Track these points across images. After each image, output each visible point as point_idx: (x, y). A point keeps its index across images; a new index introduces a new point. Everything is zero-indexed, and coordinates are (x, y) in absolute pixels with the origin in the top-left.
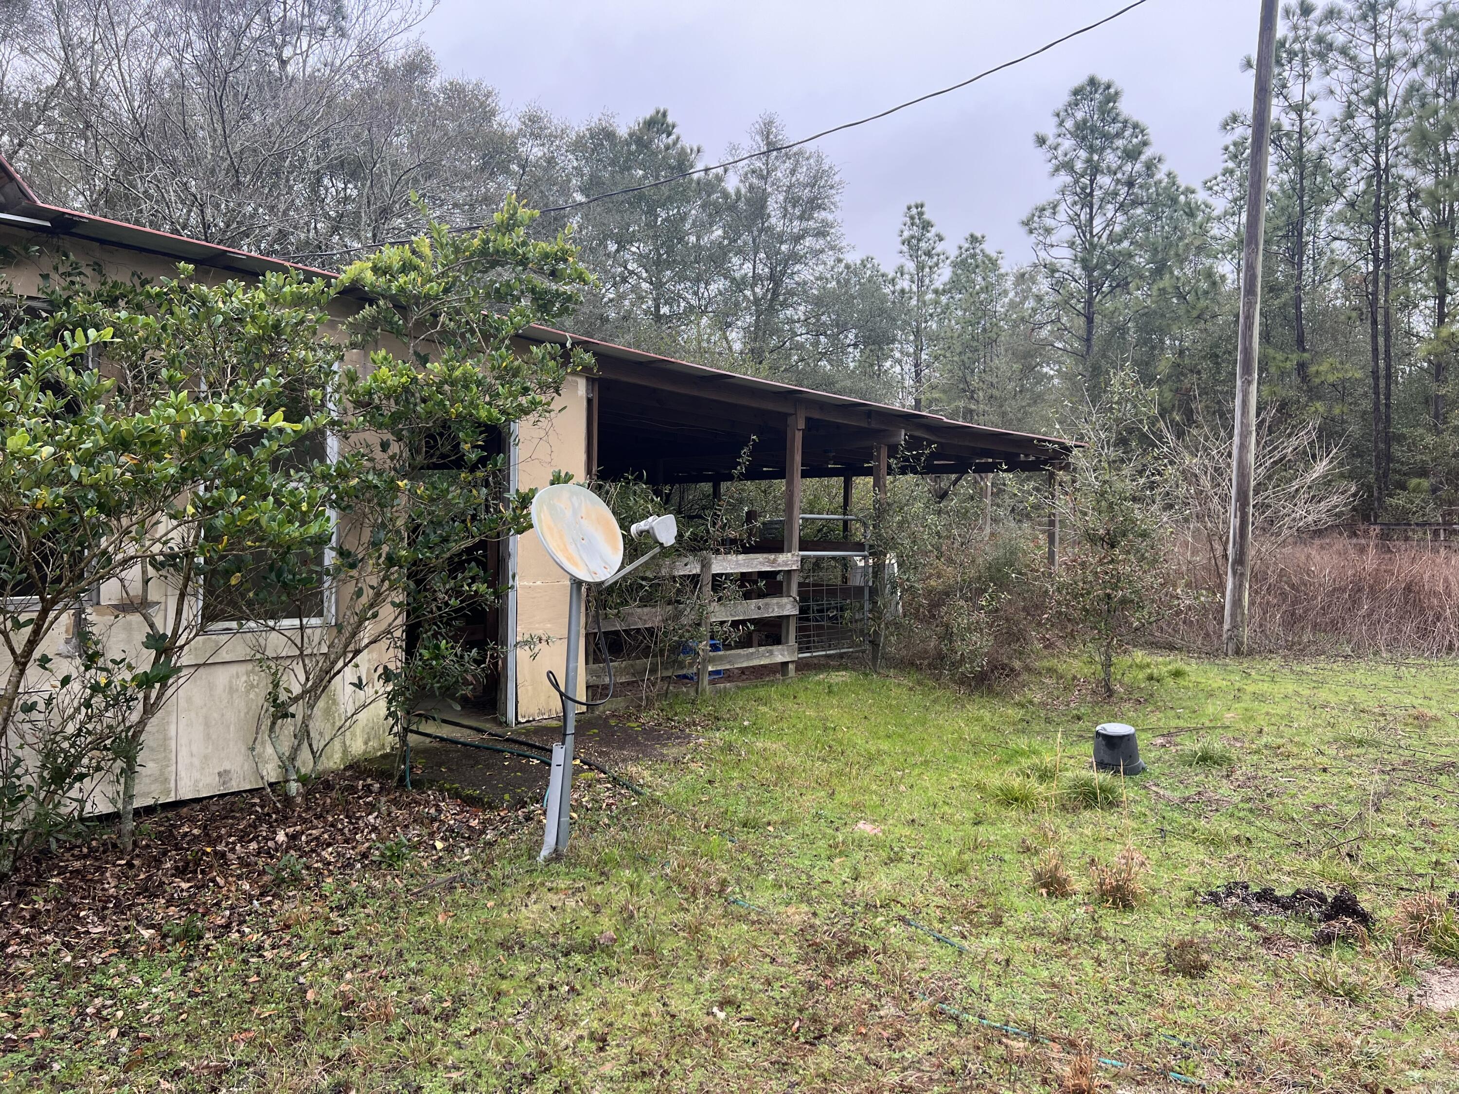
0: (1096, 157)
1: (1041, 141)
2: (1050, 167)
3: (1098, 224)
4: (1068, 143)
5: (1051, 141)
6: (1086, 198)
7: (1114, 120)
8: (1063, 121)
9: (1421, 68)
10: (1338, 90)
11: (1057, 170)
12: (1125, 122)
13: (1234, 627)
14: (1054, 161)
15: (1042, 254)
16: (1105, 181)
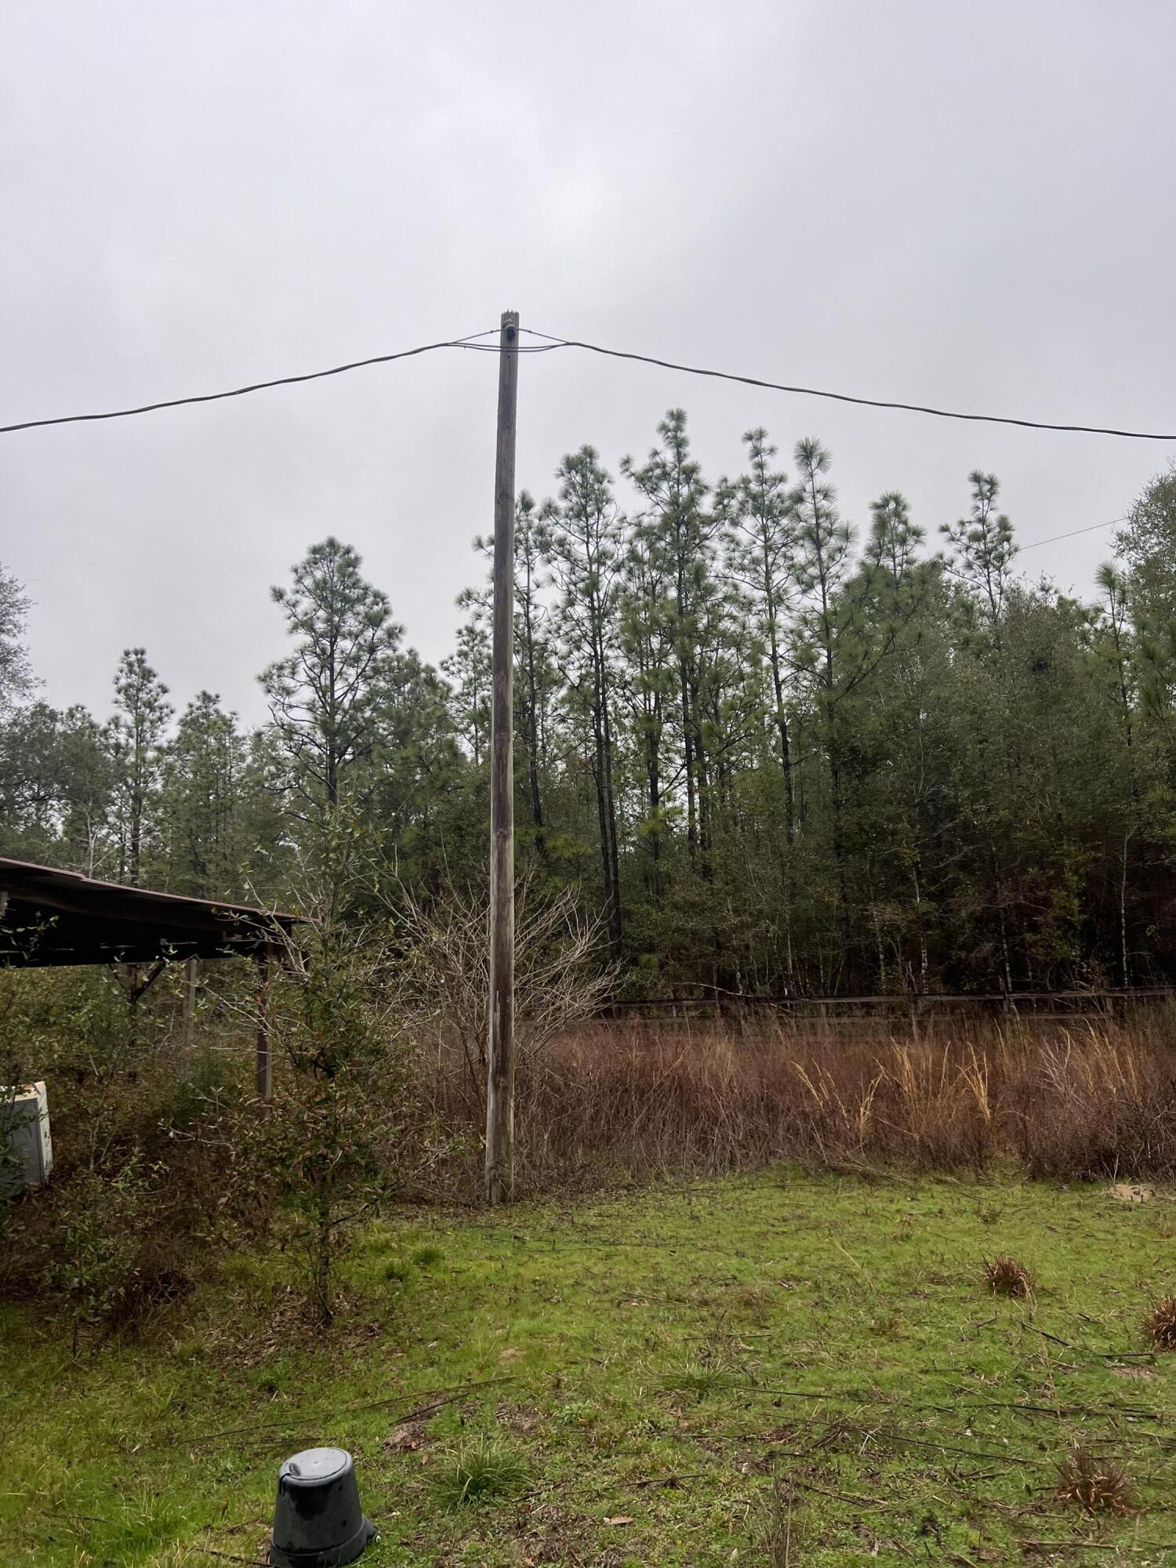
0: (336, 619)
1: (279, 595)
2: (289, 624)
3: (340, 687)
4: (307, 603)
5: (289, 596)
6: (327, 661)
7: (355, 585)
8: (301, 578)
9: (624, 573)
10: (559, 579)
11: (295, 628)
12: (366, 589)
13: (499, 1163)
14: (293, 618)
15: (281, 714)
16: (346, 645)
